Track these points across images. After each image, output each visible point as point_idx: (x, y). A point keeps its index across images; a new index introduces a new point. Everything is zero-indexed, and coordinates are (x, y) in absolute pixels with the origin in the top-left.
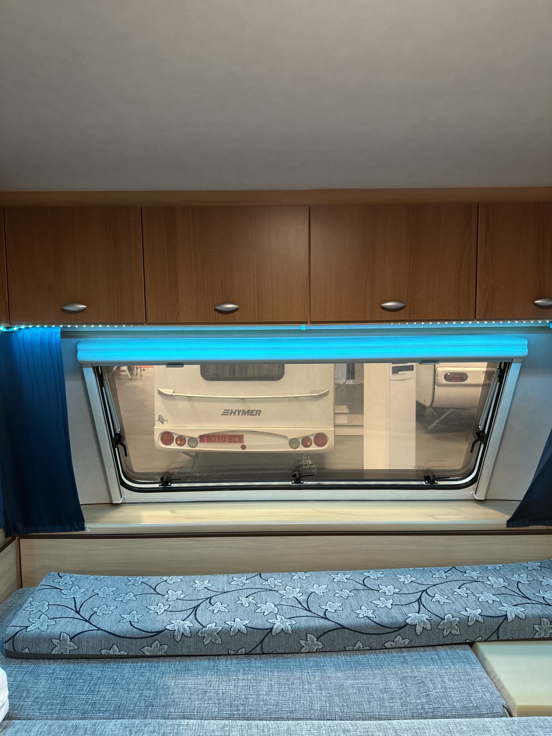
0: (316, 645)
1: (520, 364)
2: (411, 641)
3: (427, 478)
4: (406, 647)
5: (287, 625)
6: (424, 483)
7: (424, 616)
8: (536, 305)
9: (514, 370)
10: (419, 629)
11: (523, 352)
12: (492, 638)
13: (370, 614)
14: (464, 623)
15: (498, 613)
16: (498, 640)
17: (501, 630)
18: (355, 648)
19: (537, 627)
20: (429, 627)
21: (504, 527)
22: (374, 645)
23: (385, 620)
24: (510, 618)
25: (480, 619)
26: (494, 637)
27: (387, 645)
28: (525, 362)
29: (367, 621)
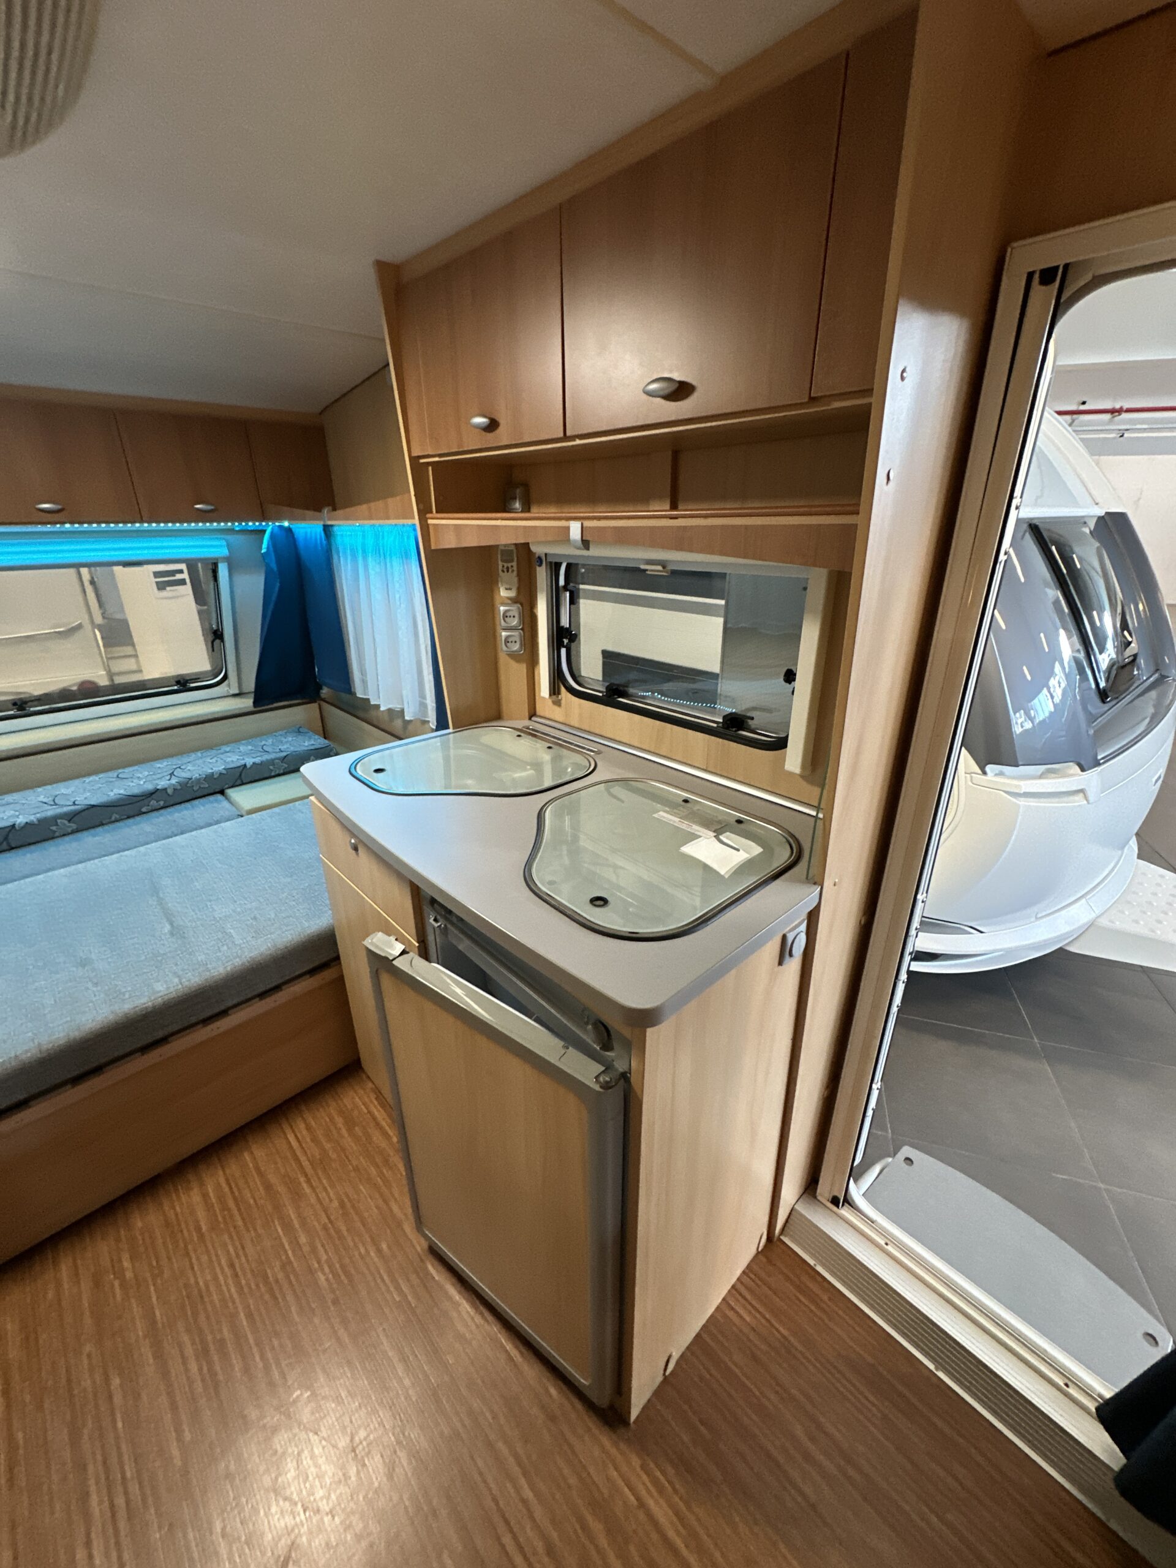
0: (69, 827)
1: (226, 564)
2: (165, 801)
3: (178, 683)
4: (162, 808)
5: (32, 818)
6: (176, 688)
7: (174, 781)
8: (198, 509)
9: (223, 571)
10: (170, 791)
11: (224, 552)
12: (237, 783)
13: (122, 792)
14: (209, 778)
15: (239, 764)
16: (243, 784)
17: (243, 775)
18: (113, 818)
19: (271, 767)
20: (179, 787)
21: (252, 709)
22: (131, 814)
23: (136, 791)
24: (248, 766)
25: (224, 772)
26: (239, 782)
27: (144, 810)
28: (229, 560)
29: (119, 796)
